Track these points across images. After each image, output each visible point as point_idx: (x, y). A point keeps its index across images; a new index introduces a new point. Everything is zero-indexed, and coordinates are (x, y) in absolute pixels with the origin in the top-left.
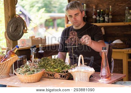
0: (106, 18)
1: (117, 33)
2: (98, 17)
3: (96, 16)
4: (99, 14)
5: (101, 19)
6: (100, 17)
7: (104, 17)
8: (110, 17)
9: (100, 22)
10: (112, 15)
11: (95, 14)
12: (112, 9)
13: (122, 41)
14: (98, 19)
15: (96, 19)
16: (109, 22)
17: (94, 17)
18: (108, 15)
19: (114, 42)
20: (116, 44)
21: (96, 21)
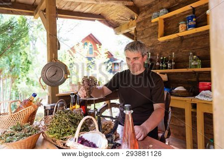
0: (169, 64)
1: (181, 79)
2: (161, 64)
4: (162, 61)
5: (164, 66)
6: (163, 64)
7: (167, 64)
8: (173, 63)
9: (162, 68)
10: (174, 61)
11: (159, 62)
12: (175, 56)
13: (185, 88)
14: (161, 66)
15: (159, 66)
16: (171, 69)
17: (158, 64)
18: (171, 62)
19: (176, 89)
20: (177, 91)
21: (159, 68)
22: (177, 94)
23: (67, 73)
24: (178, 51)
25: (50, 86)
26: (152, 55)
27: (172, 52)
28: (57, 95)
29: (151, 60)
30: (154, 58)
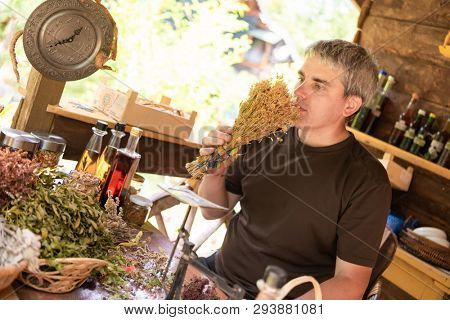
0: (434, 143)
2: (412, 131)
3: (407, 124)
4: (418, 124)
5: (419, 141)
6: (416, 134)
7: (428, 140)
9: (409, 146)
11: (407, 119)
13: (447, 238)
14: (407, 135)
15: (403, 132)
16: (435, 161)
17: (400, 125)
18: (444, 138)
21: (399, 141)
22: (416, 247)
23: (109, 50)
25: (40, 70)
26: (397, 86)
28: (50, 108)
29: (386, 103)
30: (397, 99)
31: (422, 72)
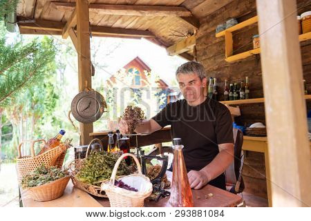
0: (241, 93)
1: (259, 112)
2: (231, 93)
3: (228, 91)
4: (232, 89)
5: (235, 95)
6: (233, 93)
7: (238, 93)
8: (247, 91)
9: (233, 98)
10: (248, 89)
11: (227, 90)
12: (249, 81)
14: (230, 95)
15: (228, 95)
16: (245, 99)
17: (226, 93)
18: (244, 89)
19: (252, 126)
20: (253, 129)
21: (228, 98)
22: (252, 133)
23: (104, 105)
24: (253, 74)
25: (82, 122)
26: (218, 81)
27: (244, 76)
28: (90, 134)
29: (217, 88)
30: (221, 85)
31: (225, 72)
